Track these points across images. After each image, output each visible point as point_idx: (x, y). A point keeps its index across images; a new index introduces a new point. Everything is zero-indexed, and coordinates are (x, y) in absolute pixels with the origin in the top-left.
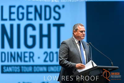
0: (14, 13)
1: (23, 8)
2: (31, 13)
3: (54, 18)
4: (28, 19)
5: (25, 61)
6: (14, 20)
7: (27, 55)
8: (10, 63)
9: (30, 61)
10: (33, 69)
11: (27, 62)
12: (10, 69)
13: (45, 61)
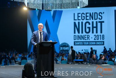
0: (80, 17)
1: (84, 14)
2: (88, 16)
3: (99, 18)
4: (86, 19)
5: (85, 40)
6: (80, 20)
7: (86, 36)
8: (78, 41)
9: (87, 40)
10: (89, 43)
11: (86, 40)
12: (78, 43)
13: (95, 39)
